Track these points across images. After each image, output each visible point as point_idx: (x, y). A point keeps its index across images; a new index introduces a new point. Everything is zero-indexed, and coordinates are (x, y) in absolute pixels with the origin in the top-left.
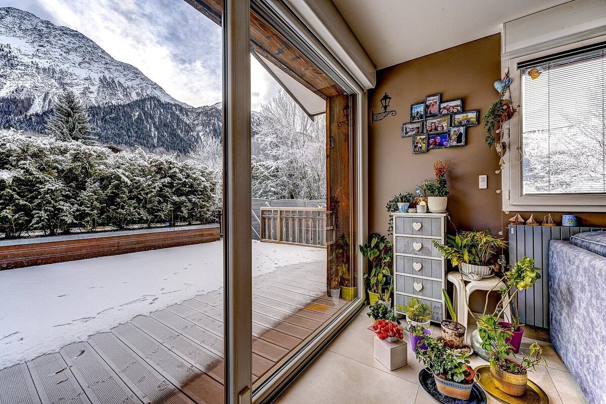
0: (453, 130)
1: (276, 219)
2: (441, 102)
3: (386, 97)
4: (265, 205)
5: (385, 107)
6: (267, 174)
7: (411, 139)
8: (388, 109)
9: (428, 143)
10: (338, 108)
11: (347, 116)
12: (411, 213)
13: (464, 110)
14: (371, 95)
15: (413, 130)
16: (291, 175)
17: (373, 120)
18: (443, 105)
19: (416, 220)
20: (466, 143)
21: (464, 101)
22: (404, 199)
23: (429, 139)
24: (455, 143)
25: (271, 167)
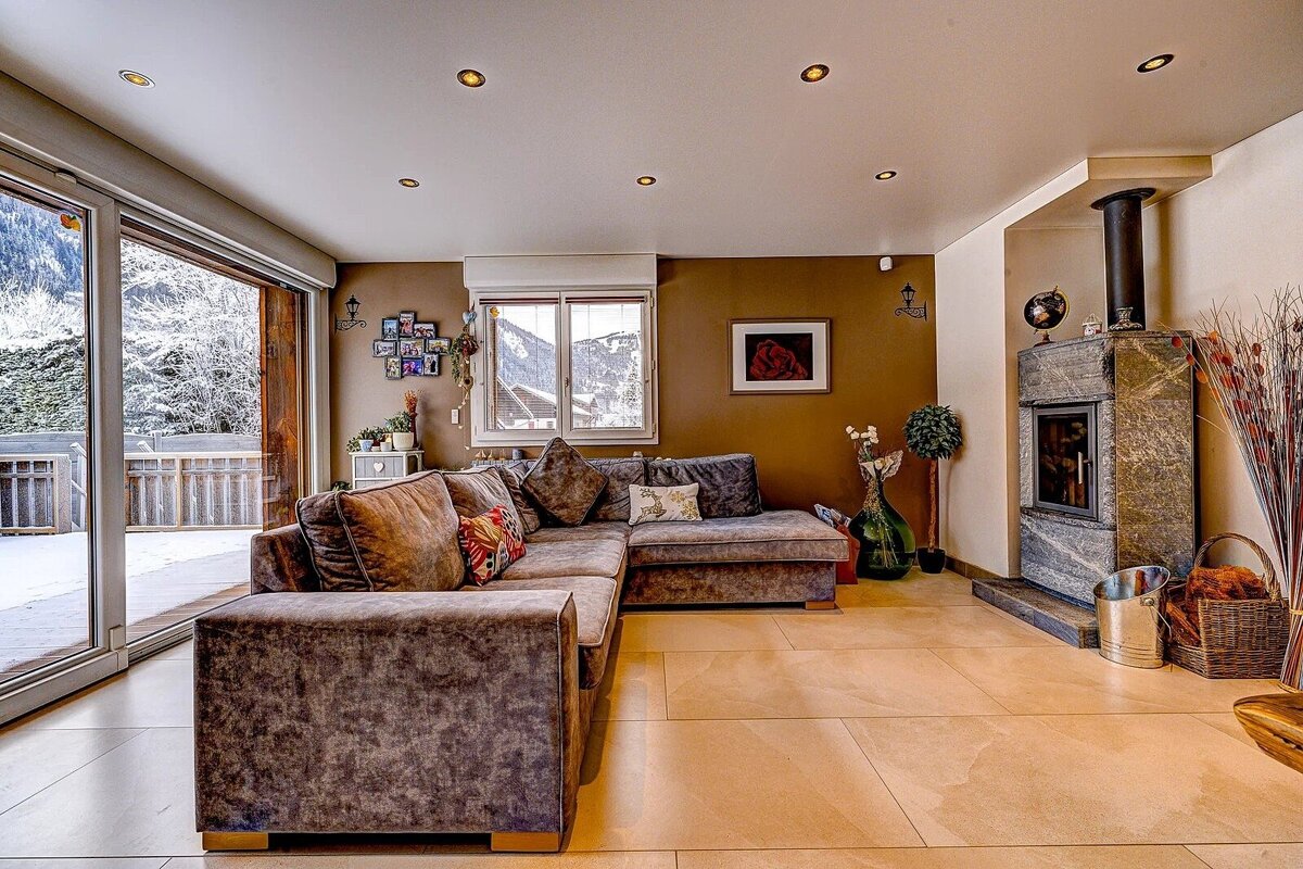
0: (427, 356)
1: (171, 478)
2: (416, 322)
3: (353, 301)
4: (139, 449)
5: (353, 314)
6: (141, 367)
7: (383, 360)
8: (356, 317)
9: (402, 368)
10: (279, 307)
11: (294, 316)
12: (375, 452)
13: (437, 336)
14: (333, 295)
15: (385, 349)
16: (220, 374)
17: (336, 328)
18: (416, 326)
19: (376, 459)
20: (440, 373)
21: (437, 325)
22: (366, 435)
23: (402, 363)
24: (429, 372)
25: (157, 348)
